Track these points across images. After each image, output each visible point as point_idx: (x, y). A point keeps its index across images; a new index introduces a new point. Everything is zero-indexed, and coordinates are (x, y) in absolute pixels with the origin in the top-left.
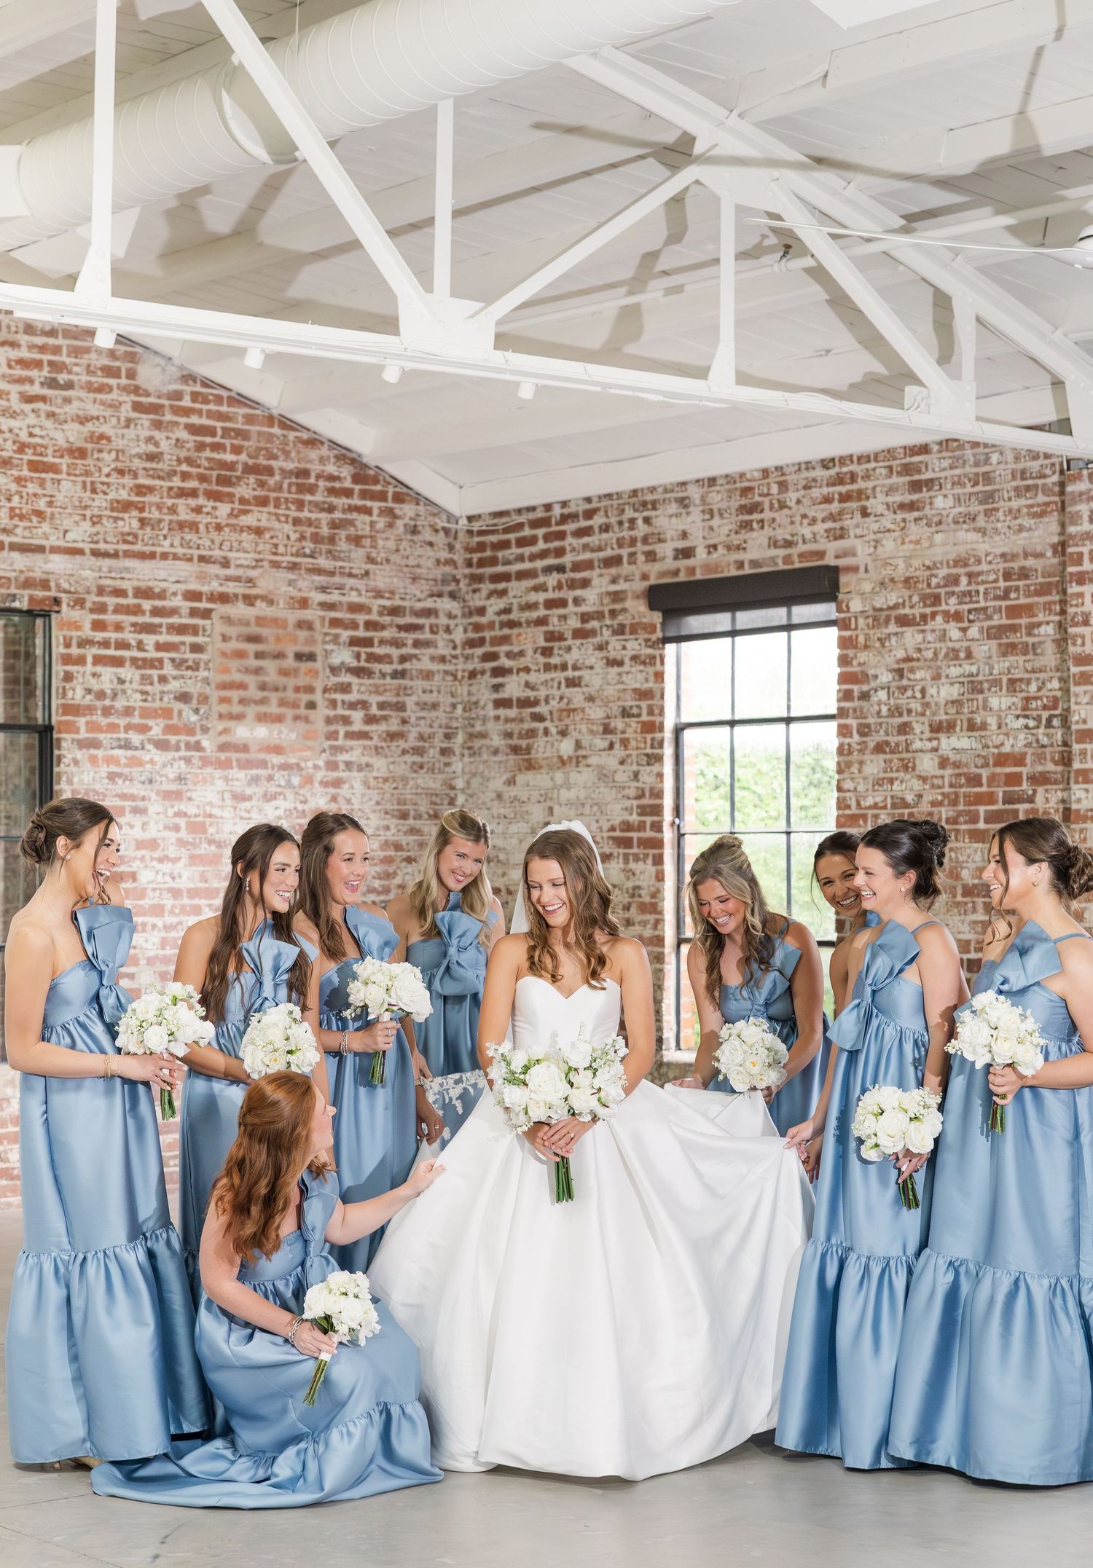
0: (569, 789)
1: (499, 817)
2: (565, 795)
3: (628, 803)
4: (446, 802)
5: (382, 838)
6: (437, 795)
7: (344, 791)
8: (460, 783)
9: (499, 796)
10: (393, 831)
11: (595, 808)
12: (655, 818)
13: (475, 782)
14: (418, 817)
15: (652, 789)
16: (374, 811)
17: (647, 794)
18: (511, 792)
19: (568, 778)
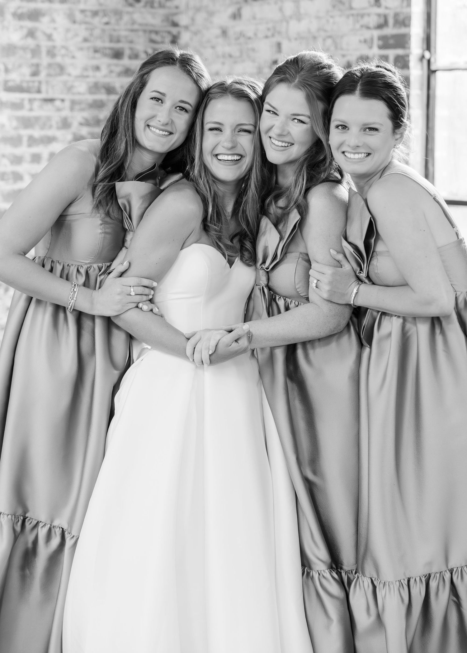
0: (299, 19)
1: (224, 56)
2: (295, 27)
3: (367, 34)
4: (168, 39)
5: (91, 80)
6: (157, 33)
7: (44, 24)
8: (183, 20)
9: (224, 33)
10: (104, 71)
11: (329, 42)
12: (400, 52)
13: (200, 17)
14: (135, 56)
15: (396, 15)
16: (81, 49)
17: (391, 21)
18: (237, 27)
19: (298, 7)
